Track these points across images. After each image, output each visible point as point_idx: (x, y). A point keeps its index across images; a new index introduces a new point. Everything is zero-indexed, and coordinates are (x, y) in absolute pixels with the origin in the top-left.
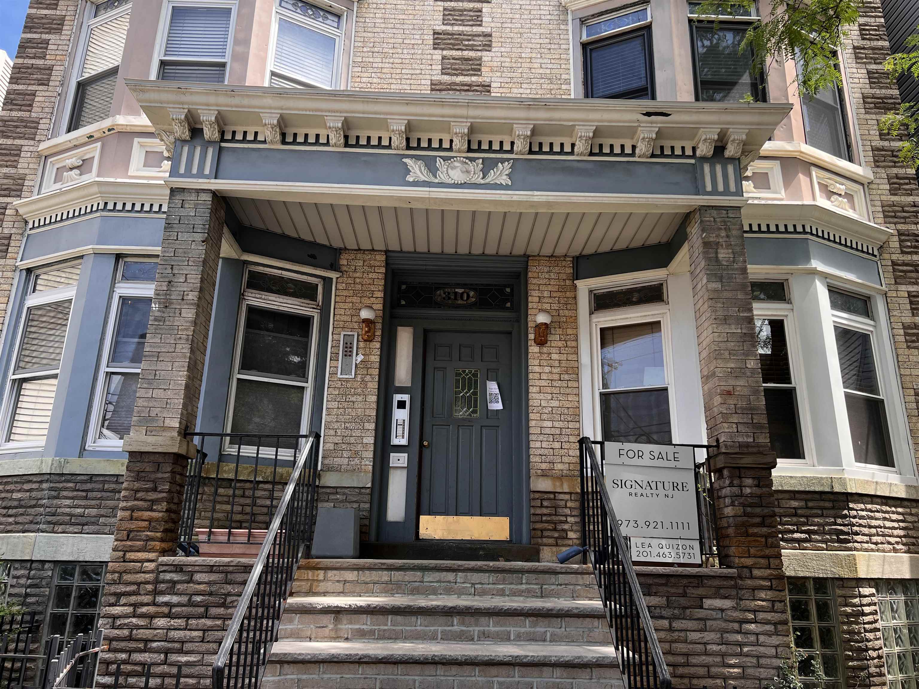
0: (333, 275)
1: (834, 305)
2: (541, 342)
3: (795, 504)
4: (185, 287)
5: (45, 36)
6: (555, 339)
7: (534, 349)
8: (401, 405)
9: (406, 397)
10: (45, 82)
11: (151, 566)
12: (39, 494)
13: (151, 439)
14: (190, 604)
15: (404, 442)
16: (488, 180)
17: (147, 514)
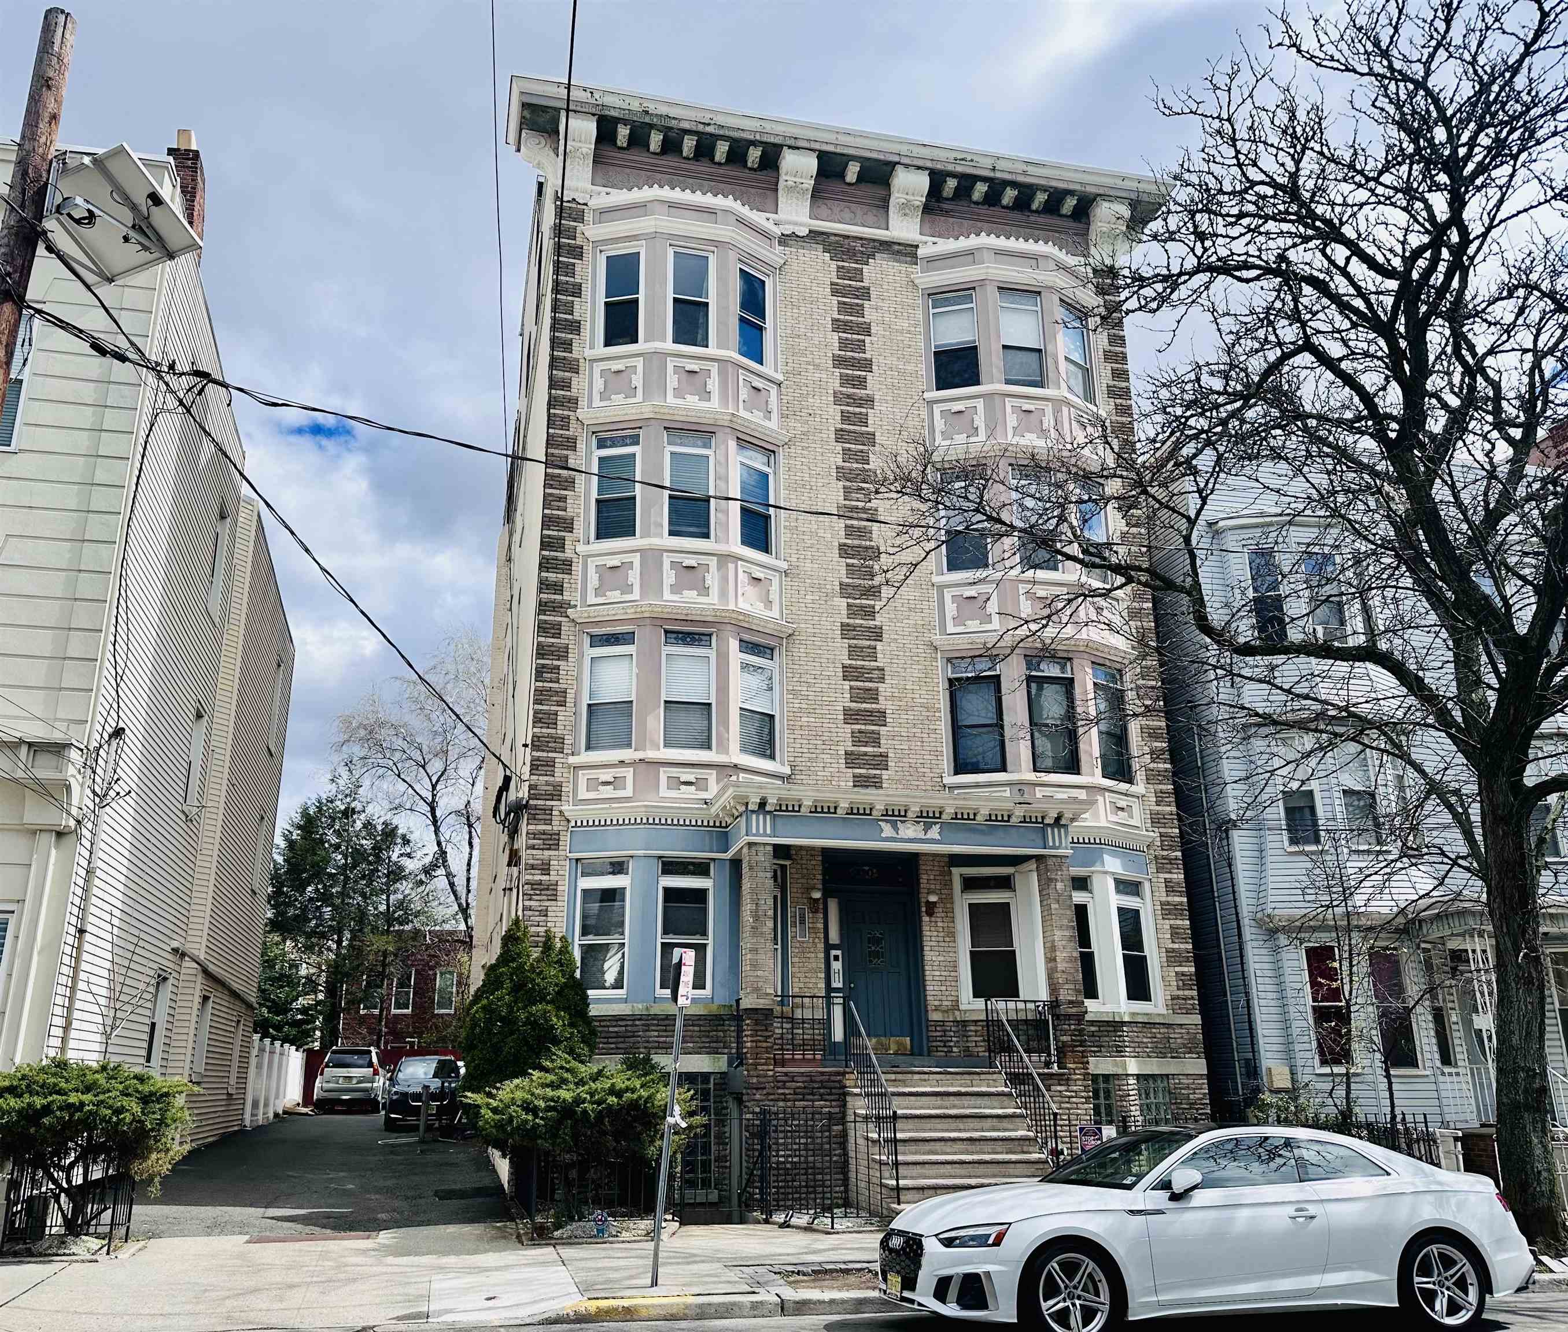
0: (787, 863)
1: (1118, 891)
2: (930, 913)
3: (1093, 1029)
4: (766, 907)
5: (556, 663)
6: (939, 910)
7: (926, 919)
8: (836, 958)
9: (839, 953)
10: (562, 704)
11: (771, 1073)
12: (635, 1029)
13: (762, 1001)
14: (795, 1094)
15: (840, 985)
16: (928, 836)
17: (765, 1045)
